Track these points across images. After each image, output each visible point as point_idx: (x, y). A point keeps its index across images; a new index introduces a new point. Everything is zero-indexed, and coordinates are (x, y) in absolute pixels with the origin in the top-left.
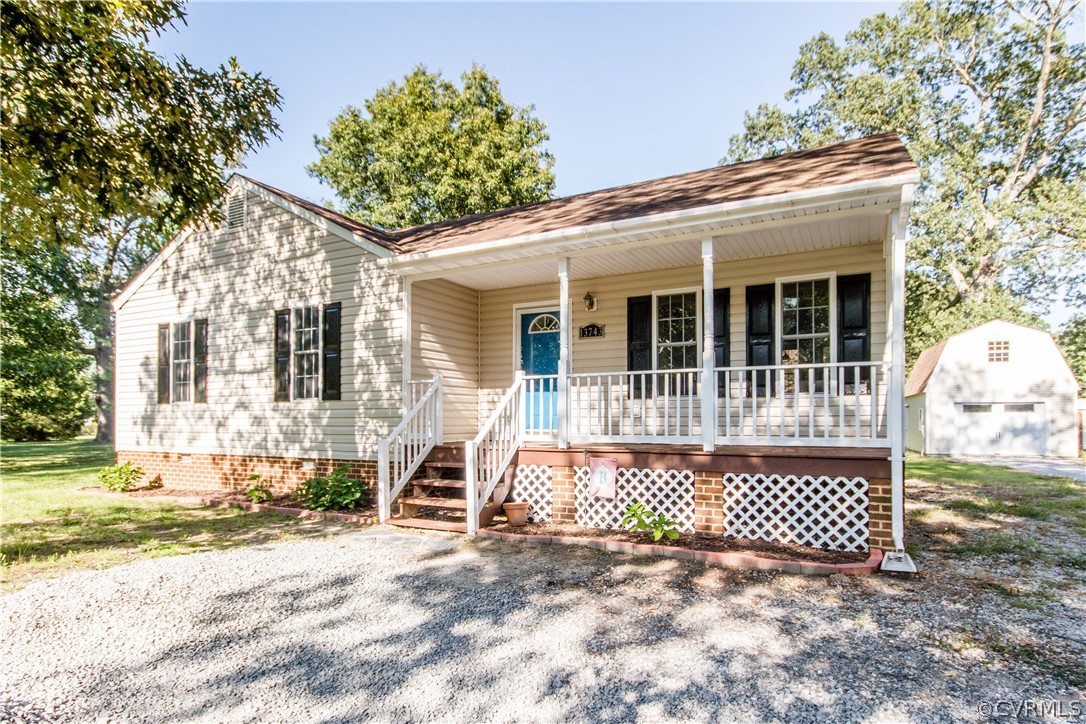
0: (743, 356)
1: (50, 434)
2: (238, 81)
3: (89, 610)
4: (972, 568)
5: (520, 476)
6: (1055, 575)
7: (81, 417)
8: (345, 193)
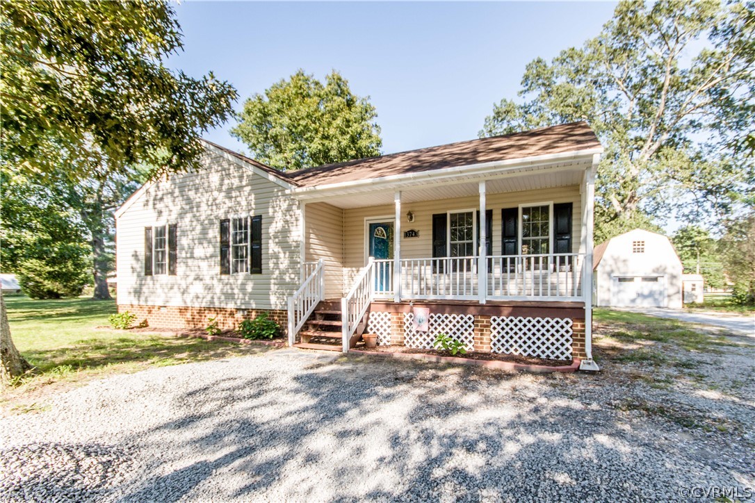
0: (500, 249)
1: (62, 295)
2: (214, 85)
3: (131, 396)
4: (628, 368)
5: (372, 318)
6: (673, 371)
7: (83, 284)
8: (254, 147)
